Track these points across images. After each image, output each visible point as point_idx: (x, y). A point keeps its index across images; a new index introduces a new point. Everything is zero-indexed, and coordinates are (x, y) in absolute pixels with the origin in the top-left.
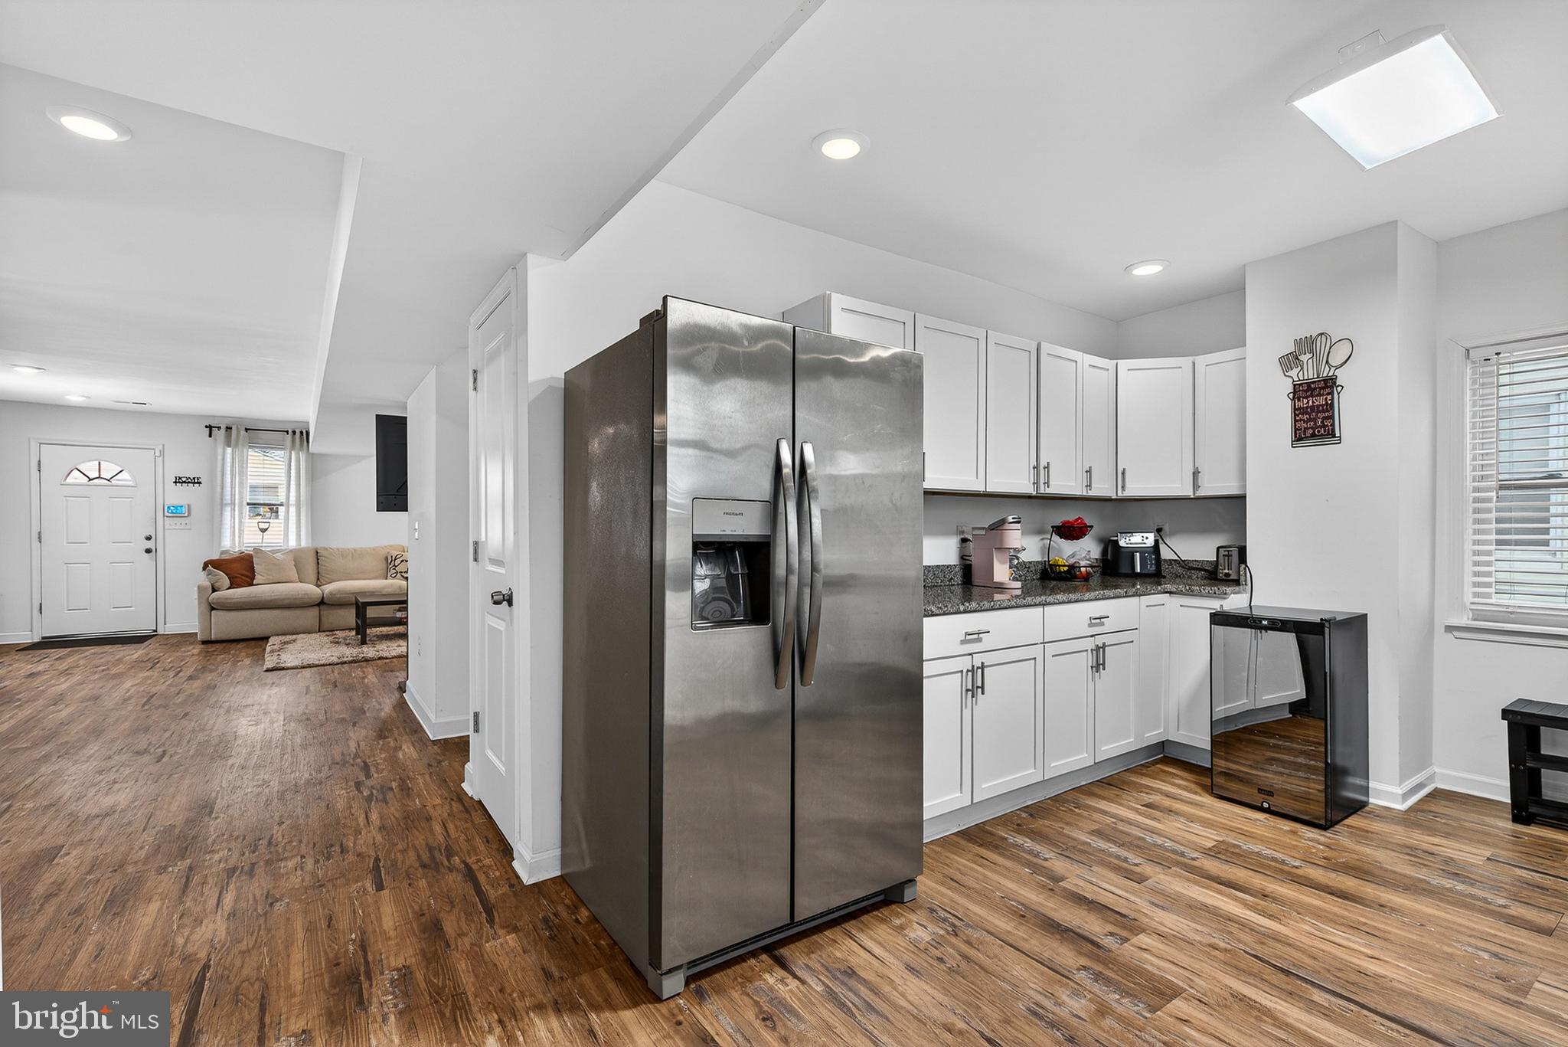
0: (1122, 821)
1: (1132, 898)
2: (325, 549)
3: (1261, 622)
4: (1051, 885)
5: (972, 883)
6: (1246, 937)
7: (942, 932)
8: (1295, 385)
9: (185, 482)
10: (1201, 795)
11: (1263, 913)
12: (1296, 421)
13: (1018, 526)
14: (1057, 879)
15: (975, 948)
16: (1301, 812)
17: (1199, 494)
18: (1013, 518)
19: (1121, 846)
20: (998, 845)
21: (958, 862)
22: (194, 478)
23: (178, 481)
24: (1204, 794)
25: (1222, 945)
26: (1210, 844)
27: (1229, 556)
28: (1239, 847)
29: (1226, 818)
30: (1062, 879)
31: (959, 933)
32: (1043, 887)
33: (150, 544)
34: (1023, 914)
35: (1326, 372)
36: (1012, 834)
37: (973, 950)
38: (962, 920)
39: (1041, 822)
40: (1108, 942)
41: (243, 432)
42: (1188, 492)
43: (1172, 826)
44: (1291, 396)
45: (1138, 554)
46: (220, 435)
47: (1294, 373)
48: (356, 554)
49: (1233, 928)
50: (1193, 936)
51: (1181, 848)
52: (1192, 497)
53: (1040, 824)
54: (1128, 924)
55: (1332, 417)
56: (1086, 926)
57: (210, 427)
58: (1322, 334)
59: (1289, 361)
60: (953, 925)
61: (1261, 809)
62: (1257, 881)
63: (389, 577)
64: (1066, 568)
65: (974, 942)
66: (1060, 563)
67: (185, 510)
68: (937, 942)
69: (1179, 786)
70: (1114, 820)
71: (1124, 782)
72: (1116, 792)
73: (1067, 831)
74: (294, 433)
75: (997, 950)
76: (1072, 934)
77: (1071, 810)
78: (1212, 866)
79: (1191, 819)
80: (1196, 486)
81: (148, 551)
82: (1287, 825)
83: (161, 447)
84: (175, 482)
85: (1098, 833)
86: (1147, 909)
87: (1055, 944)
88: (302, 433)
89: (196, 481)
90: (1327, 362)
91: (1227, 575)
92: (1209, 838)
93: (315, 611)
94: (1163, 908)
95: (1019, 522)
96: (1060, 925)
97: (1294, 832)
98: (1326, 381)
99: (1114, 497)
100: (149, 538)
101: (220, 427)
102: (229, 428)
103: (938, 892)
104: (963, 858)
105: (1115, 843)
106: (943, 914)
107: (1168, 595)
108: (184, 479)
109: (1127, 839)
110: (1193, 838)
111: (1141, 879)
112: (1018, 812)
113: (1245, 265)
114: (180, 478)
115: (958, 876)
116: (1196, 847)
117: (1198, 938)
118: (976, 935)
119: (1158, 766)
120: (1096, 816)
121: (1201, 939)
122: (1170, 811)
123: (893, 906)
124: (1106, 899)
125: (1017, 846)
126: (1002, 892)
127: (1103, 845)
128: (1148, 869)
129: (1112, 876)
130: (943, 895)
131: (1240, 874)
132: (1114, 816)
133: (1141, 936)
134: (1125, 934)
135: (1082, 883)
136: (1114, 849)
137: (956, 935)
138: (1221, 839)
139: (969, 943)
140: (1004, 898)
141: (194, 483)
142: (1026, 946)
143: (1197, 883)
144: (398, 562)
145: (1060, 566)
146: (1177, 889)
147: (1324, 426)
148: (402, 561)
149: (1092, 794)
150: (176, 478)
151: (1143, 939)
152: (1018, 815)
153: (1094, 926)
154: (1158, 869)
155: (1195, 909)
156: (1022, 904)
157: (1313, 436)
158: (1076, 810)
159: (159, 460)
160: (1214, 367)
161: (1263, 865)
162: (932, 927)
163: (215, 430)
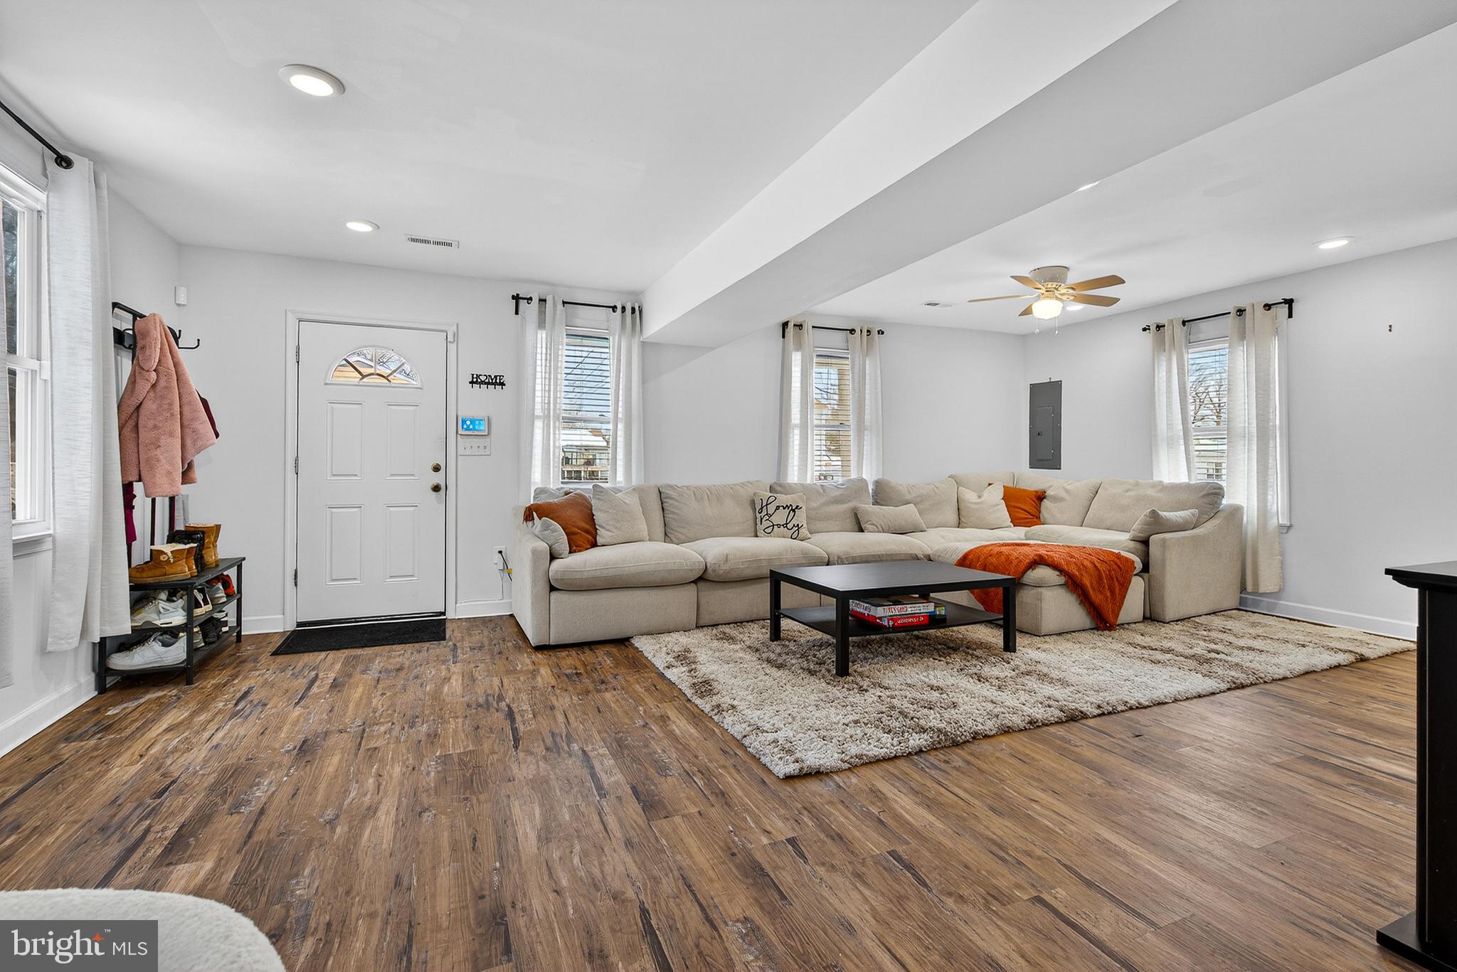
2: (671, 487)
9: (482, 383)
22: (496, 377)
23: (475, 381)
33: (438, 478)
41: (560, 306)
46: (530, 310)
48: (714, 495)
57: (516, 298)
63: (760, 532)
67: (483, 427)
74: (624, 308)
81: (436, 489)
83: (454, 329)
84: (472, 382)
88: (633, 310)
89: (497, 382)
93: (690, 593)
100: (436, 469)
101: (531, 299)
102: (543, 301)
108: (483, 378)
114: (478, 376)
141: (495, 384)
144: (771, 509)
148: (778, 508)
150: (473, 375)
159: (452, 347)
163: (523, 303)
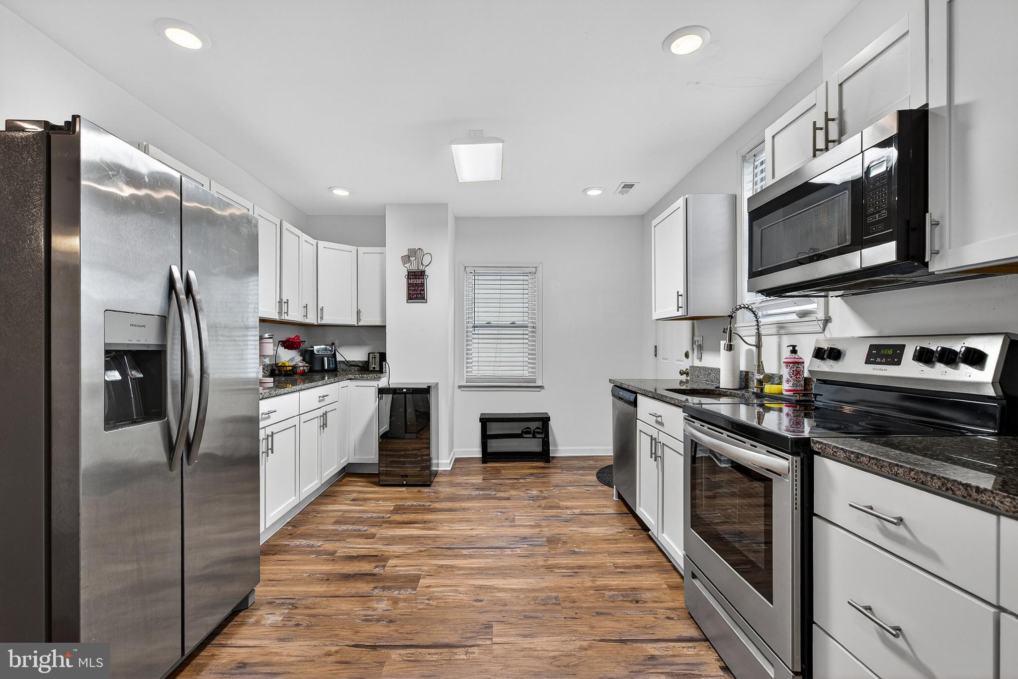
0: (346, 512)
1: (374, 546)
3: (403, 390)
4: (331, 558)
5: (284, 577)
6: (430, 542)
7: (286, 611)
8: (408, 272)
10: (373, 487)
11: (429, 529)
12: (409, 290)
13: (271, 340)
14: (333, 553)
15: (312, 608)
16: (418, 481)
17: (360, 324)
18: (269, 335)
19: (353, 524)
20: (285, 550)
21: (267, 570)
24: (375, 486)
25: (423, 549)
26: (392, 508)
27: (375, 358)
28: (404, 505)
29: (391, 494)
30: (335, 552)
31: (297, 606)
32: (328, 560)
34: (328, 578)
35: (421, 268)
36: (289, 540)
37: (313, 610)
38: (294, 599)
39: (302, 528)
40: (376, 571)
42: (354, 322)
43: (370, 506)
44: (406, 277)
45: (326, 358)
47: (406, 265)
49: (422, 540)
50: (410, 551)
51: (381, 515)
52: (356, 325)
53: (302, 529)
54: (380, 559)
55: (424, 290)
56: (363, 569)
58: (420, 249)
59: (406, 259)
60: (289, 604)
61: (402, 485)
62: (419, 517)
64: (290, 368)
65: (310, 605)
66: (287, 365)
68: (288, 618)
69: (361, 486)
70: (341, 513)
71: (334, 492)
72: (333, 499)
73: (321, 527)
75: (327, 603)
76: (358, 576)
77: (315, 516)
78: (397, 517)
79: (377, 500)
80: (358, 320)
82: (416, 489)
85: (337, 522)
86: (384, 548)
87: (354, 584)
90: (422, 263)
91: (374, 368)
92: (390, 505)
94: (391, 545)
95: (271, 338)
96: (349, 575)
97: (420, 491)
98: (421, 272)
99: (316, 324)
103: (267, 591)
104: (269, 566)
105: (349, 524)
106: (278, 601)
107: (349, 380)
109: (354, 520)
110: (382, 508)
111: (373, 536)
112: (285, 528)
113: (385, 205)
115: (272, 577)
116: (387, 512)
117: (412, 551)
118: (309, 601)
119: (346, 479)
120: (331, 514)
121: (414, 551)
122: (365, 500)
123: (241, 614)
124: (363, 552)
125: (297, 546)
126: (307, 573)
127: (344, 527)
128: (373, 530)
129: (358, 540)
130: (271, 591)
131: (412, 517)
132: (340, 511)
133: (390, 561)
134: (382, 564)
135: (346, 550)
136: (350, 527)
137: (296, 608)
138: (395, 504)
139: (307, 608)
140: (309, 576)
142: (340, 593)
143: (397, 528)
145: (286, 366)
146: (391, 533)
147: (420, 294)
149: (321, 504)
151: (392, 562)
152: (286, 529)
153: (366, 567)
154: (377, 528)
155: (403, 539)
156: (323, 574)
157: (416, 298)
158: (318, 515)
160: (369, 255)
161: (416, 509)
162: (278, 612)
